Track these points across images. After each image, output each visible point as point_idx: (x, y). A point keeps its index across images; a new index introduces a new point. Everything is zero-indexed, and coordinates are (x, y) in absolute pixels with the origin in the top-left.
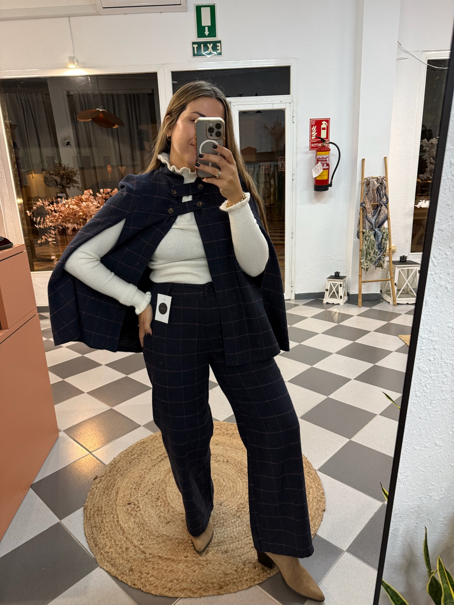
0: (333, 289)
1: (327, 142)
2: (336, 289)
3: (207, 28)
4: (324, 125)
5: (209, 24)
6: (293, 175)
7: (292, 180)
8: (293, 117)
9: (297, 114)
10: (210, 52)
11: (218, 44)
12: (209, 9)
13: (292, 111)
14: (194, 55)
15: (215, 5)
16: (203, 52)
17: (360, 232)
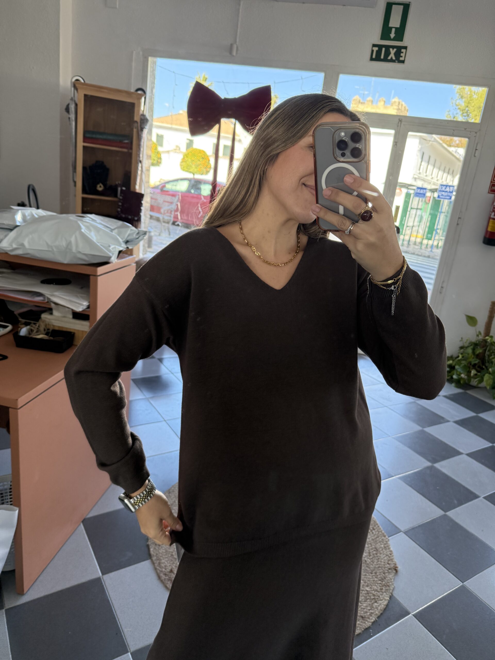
3: (393, 30)
5: (398, 26)
6: (459, 218)
7: (456, 223)
8: (476, 149)
9: (482, 147)
10: (392, 58)
11: (403, 50)
12: (402, 7)
13: (476, 142)
14: (372, 59)
15: (410, 3)
16: (382, 57)
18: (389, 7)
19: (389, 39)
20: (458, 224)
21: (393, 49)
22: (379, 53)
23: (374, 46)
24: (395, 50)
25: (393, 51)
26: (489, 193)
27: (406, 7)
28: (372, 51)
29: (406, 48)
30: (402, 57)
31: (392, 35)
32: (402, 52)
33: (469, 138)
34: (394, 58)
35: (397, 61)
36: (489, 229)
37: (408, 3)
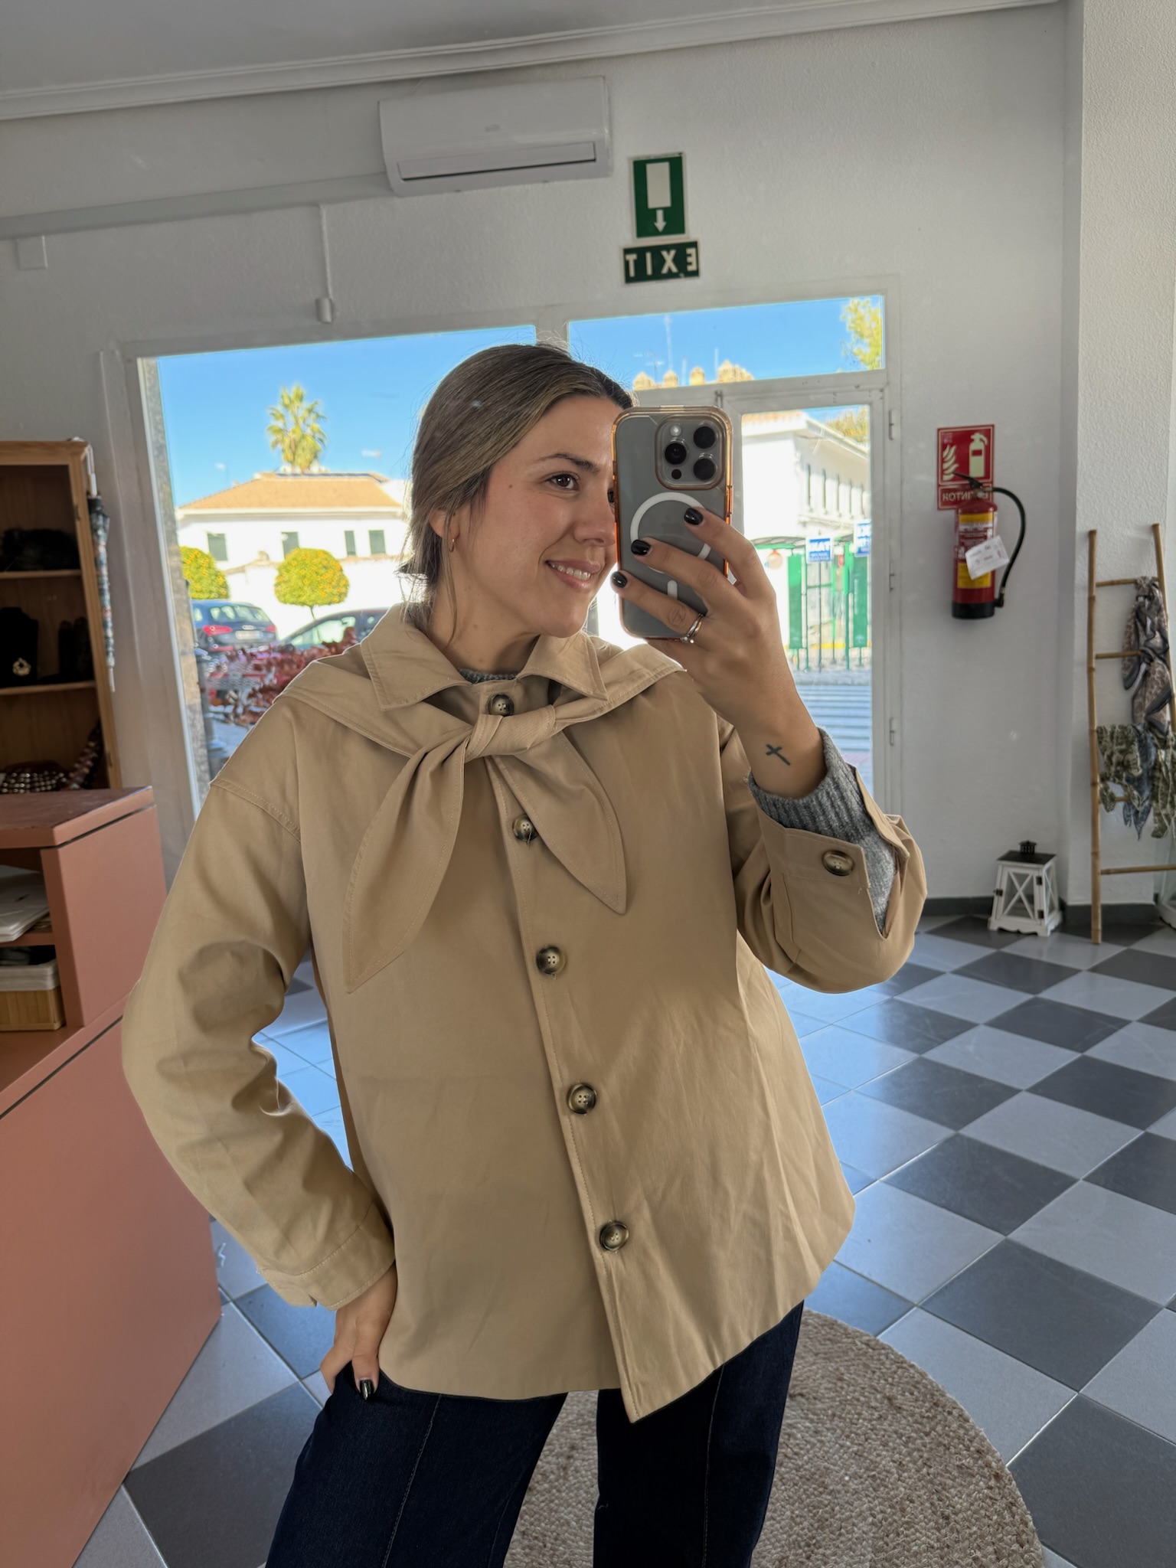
0: (1017, 891)
1: (987, 489)
2: (1025, 891)
3: (660, 214)
4: (977, 444)
5: (667, 203)
6: (892, 575)
7: (888, 589)
8: (891, 425)
9: (902, 418)
10: (670, 270)
11: (690, 251)
12: (666, 166)
13: (887, 409)
14: (629, 280)
15: (683, 156)
16: (649, 271)
17: (1091, 732)
18: (640, 168)
19: (656, 233)
20: (891, 589)
21: (668, 252)
22: (640, 264)
23: (627, 251)
24: (673, 252)
25: (669, 257)
26: (939, 509)
27: (676, 165)
28: (627, 263)
29: (694, 245)
30: (690, 264)
31: (660, 224)
32: (690, 255)
33: (870, 404)
34: (674, 270)
35: (682, 275)
36: (961, 585)
37: (678, 155)
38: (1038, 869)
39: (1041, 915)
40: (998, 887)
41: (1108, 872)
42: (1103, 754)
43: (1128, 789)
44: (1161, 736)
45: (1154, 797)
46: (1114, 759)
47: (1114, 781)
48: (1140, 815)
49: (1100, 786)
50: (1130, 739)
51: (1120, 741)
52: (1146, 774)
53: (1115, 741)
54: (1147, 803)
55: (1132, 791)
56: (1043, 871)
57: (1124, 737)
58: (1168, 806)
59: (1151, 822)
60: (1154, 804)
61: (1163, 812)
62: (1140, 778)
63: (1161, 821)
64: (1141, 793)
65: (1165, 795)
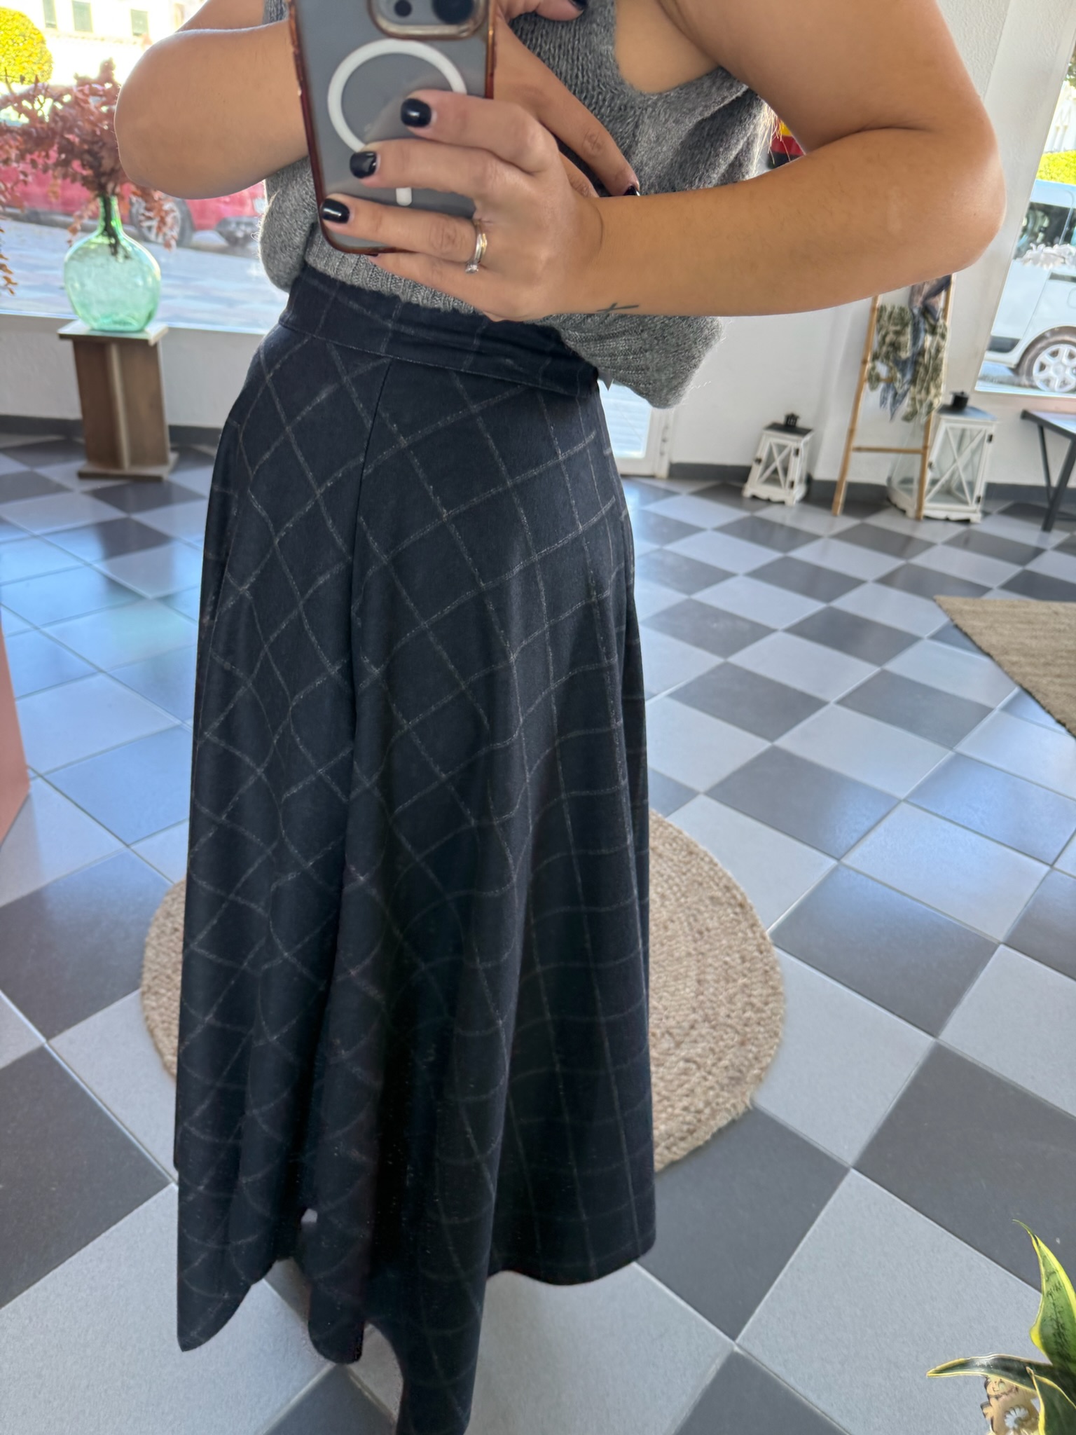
0: (775, 461)
2: (782, 462)
17: (873, 309)
38: (797, 441)
39: (792, 485)
40: (759, 455)
41: (859, 449)
42: (879, 332)
43: (893, 371)
44: (932, 322)
45: (913, 382)
46: (888, 339)
47: (882, 361)
48: (897, 397)
49: (869, 366)
50: (905, 321)
51: (896, 321)
52: (911, 359)
53: (891, 322)
54: (906, 387)
55: (895, 373)
56: (801, 442)
57: (900, 319)
58: (923, 392)
59: (905, 406)
60: (912, 388)
61: (918, 397)
62: (905, 362)
63: (914, 405)
64: (904, 375)
65: (923, 381)
